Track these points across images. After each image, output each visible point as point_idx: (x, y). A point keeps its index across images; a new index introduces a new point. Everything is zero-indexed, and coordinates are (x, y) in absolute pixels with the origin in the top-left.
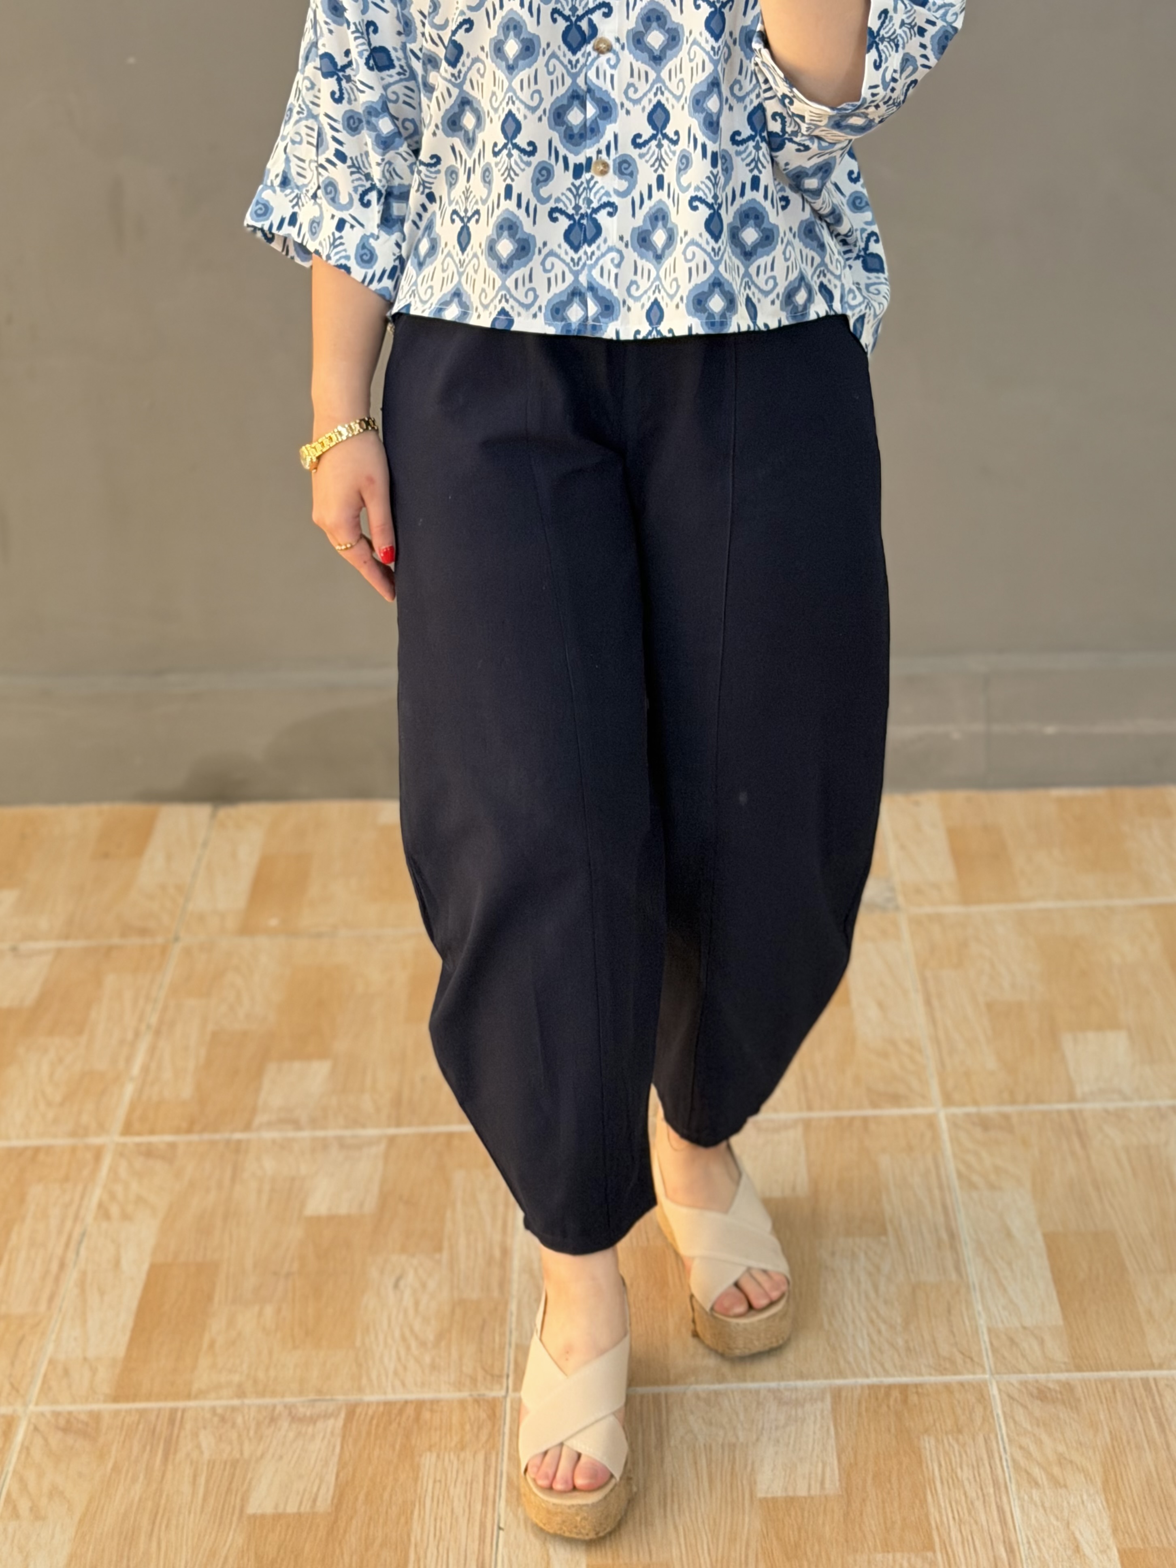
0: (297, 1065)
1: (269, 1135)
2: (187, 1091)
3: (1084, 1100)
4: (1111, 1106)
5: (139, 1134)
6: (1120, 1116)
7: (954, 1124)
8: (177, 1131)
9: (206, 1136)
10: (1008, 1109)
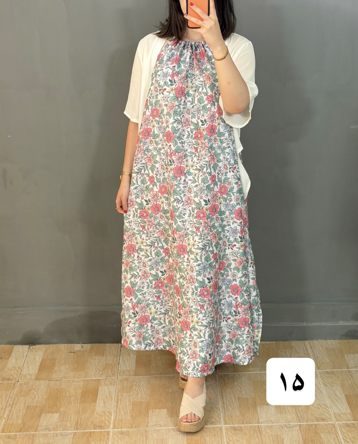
0: (50, 414)
1: (42, 433)
2: (20, 422)
3: (261, 423)
4: (269, 425)
5: (6, 432)
6: (271, 427)
7: (227, 429)
8: (17, 432)
9: (25, 433)
10: (241, 425)
